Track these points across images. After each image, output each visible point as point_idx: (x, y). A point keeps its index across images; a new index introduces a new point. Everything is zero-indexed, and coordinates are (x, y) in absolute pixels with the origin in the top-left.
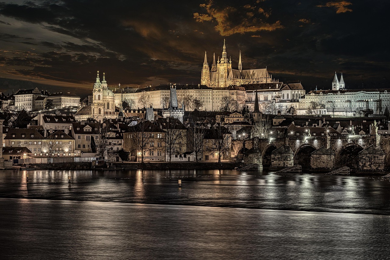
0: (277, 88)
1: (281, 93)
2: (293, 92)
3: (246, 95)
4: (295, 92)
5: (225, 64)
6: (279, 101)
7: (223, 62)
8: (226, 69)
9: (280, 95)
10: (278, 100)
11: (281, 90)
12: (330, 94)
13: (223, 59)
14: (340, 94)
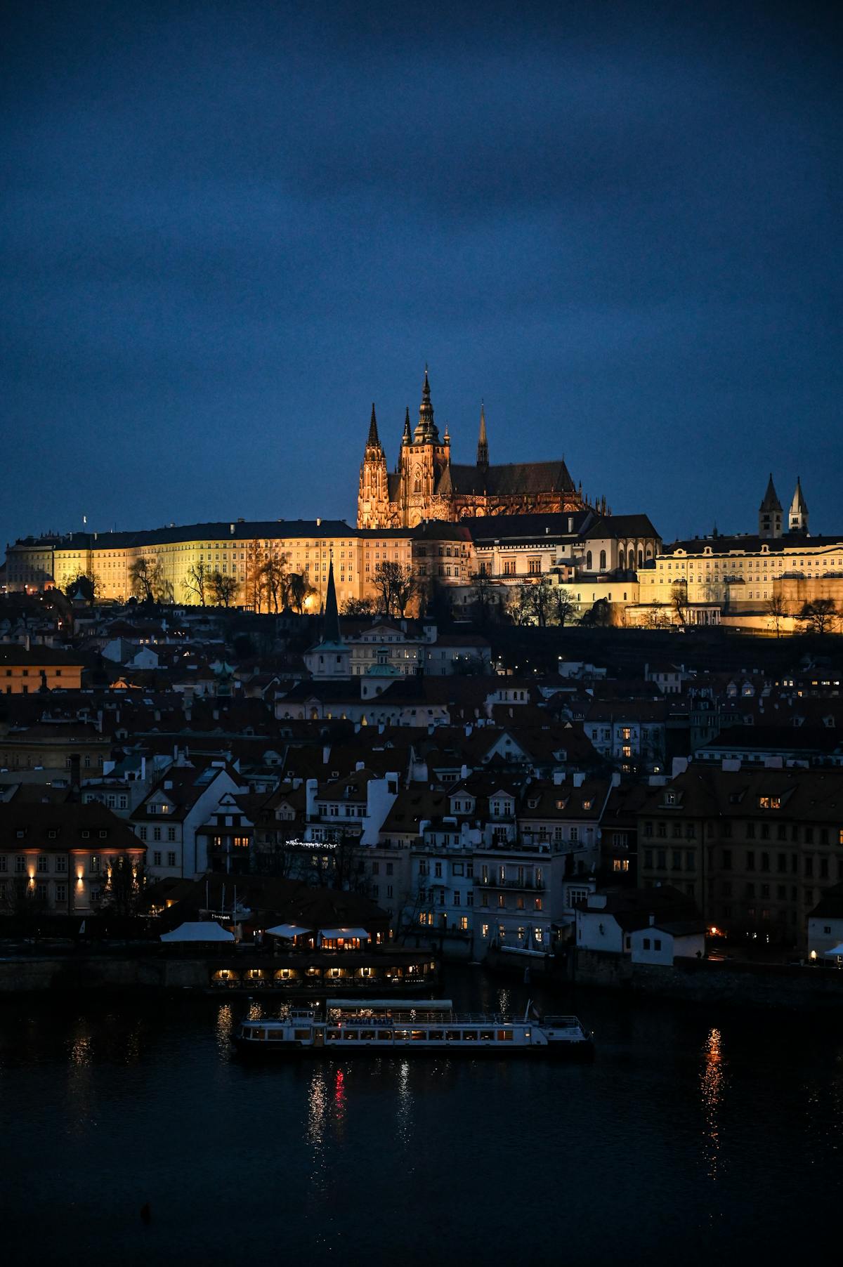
0: (570, 530)
1: (582, 550)
2: (621, 547)
3: (473, 554)
4: (626, 546)
5: (427, 447)
6: (573, 575)
7: (421, 438)
8: (430, 462)
9: (579, 555)
10: (570, 573)
11: (582, 539)
12: (737, 552)
13: (421, 429)
14: (768, 552)
